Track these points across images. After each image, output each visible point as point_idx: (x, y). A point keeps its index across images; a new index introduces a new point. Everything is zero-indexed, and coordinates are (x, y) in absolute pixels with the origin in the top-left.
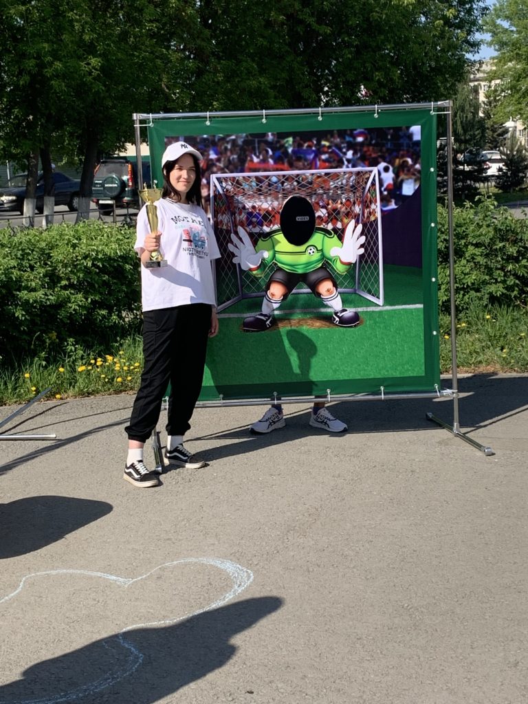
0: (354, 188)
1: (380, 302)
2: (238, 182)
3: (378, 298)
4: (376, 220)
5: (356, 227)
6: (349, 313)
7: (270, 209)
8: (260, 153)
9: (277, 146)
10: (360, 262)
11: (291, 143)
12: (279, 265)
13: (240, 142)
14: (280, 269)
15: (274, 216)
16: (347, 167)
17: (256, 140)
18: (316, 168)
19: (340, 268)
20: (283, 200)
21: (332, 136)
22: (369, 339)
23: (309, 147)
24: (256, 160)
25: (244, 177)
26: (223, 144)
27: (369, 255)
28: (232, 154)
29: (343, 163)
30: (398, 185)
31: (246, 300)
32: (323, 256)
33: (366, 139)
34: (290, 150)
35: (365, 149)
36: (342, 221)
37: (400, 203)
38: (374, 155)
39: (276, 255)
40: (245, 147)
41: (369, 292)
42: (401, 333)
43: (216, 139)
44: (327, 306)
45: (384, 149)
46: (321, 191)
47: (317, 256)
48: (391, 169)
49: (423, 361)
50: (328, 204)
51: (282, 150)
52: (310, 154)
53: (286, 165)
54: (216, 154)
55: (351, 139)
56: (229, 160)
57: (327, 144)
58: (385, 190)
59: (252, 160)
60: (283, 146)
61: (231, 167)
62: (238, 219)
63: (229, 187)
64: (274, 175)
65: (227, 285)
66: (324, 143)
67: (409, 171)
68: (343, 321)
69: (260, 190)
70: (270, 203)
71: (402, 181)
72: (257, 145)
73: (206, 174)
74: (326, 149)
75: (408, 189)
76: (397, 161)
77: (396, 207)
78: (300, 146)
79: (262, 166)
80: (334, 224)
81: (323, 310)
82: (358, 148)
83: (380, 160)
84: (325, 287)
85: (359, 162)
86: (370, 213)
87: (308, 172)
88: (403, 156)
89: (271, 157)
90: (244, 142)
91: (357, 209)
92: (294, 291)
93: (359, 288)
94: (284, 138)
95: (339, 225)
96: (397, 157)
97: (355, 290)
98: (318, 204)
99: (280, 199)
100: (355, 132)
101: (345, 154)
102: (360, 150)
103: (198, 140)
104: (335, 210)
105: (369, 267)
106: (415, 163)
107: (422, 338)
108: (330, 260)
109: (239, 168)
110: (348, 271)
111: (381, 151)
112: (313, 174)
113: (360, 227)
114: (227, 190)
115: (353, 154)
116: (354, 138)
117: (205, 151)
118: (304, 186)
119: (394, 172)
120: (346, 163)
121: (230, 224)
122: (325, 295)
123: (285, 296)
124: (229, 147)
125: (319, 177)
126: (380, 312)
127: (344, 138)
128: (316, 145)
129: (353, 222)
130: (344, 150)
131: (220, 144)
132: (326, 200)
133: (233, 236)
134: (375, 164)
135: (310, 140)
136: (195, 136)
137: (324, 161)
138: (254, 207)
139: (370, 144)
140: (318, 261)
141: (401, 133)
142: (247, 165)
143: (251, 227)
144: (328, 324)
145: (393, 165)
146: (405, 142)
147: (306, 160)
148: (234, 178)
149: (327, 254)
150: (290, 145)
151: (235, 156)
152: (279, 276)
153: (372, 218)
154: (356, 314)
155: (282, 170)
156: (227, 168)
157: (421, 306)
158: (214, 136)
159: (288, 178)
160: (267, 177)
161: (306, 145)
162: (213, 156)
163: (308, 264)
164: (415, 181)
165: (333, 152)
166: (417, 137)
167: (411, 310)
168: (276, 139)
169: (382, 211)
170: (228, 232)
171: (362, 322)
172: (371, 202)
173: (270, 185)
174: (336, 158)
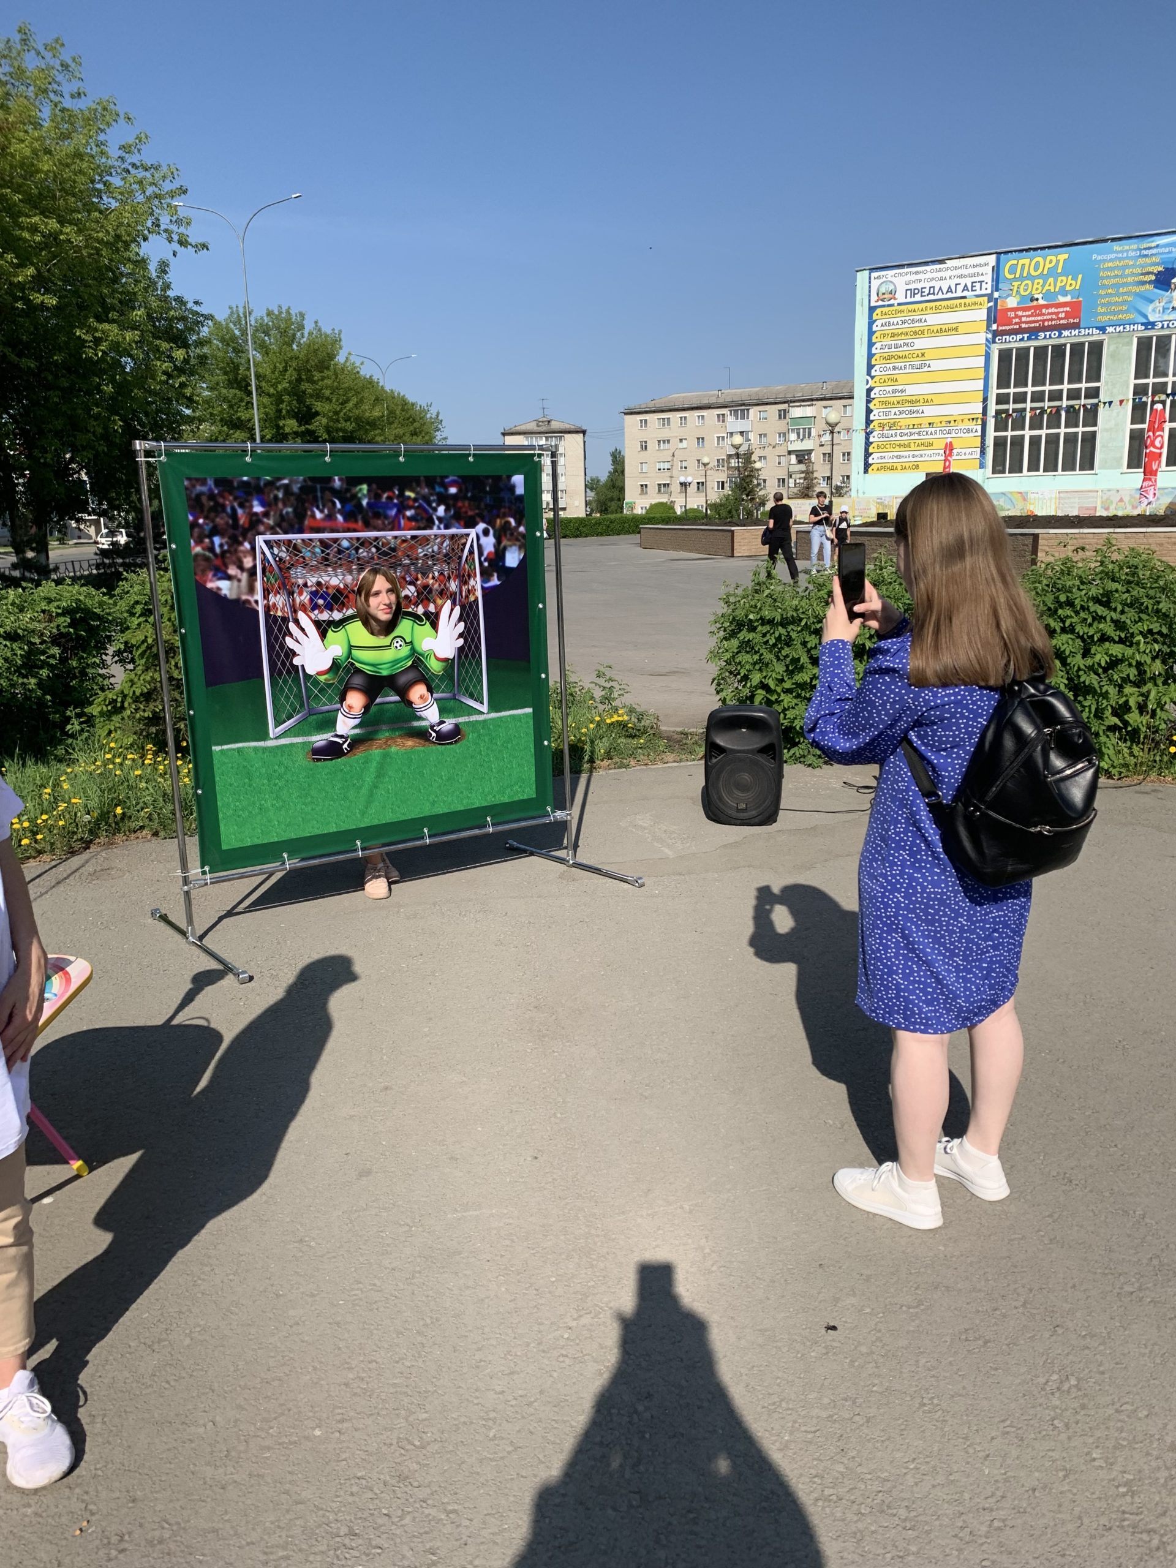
0: (448, 558)
1: (484, 708)
2: (295, 547)
3: (482, 703)
4: (476, 599)
5: (452, 610)
6: (447, 727)
7: (342, 586)
8: (324, 506)
9: (347, 496)
10: (459, 656)
11: (365, 492)
12: (357, 665)
13: (295, 488)
14: (358, 671)
15: (347, 597)
16: (439, 528)
17: (318, 486)
18: (399, 529)
19: (435, 666)
20: (359, 574)
21: (418, 484)
22: (472, 757)
23: (390, 498)
24: (319, 515)
25: (303, 540)
26: (271, 491)
27: (470, 648)
28: (285, 505)
29: (433, 523)
30: (499, 555)
31: (315, 717)
32: (413, 651)
33: (460, 490)
34: (365, 502)
35: (460, 504)
36: (434, 602)
37: (504, 578)
38: (470, 513)
39: (353, 651)
40: (304, 497)
41: (472, 696)
42: (509, 746)
43: (262, 483)
44: (420, 718)
45: (482, 505)
46: (407, 561)
47: (405, 651)
48: (491, 532)
49: (534, 779)
50: (417, 579)
51: (354, 502)
52: (391, 509)
53: (360, 523)
54: (263, 504)
55: (442, 490)
56: (281, 515)
57: (412, 495)
58: (486, 560)
59: (313, 516)
60: (354, 496)
61: (285, 524)
62: (298, 601)
63: (283, 555)
64: (345, 538)
65: (287, 697)
66: (408, 493)
67: (512, 534)
68: (442, 737)
69: (327, 560)
70: (341, 577)
71: (505, 549)
72: (319, 494)
73: (249, 535)
74: (411, 503)
75: (512, 559)
76: (498, 521)
77: (498, 583)
78: (378, 496)
79: (327, 524)
80: (426, 607)
81: (416, 724)
82: (451, 502)
83: (478, 519)
84: (418, 692)
85: (454, 522)
86: (469, 591)
87: (389, 534)
88: (505, 515)
89: (340, 511)
90: (301, 489)
91: (453, 586)
92: (378, 700)
93: (459, 692)
94: (356, 485)
95: (432, 608)
96: (498, 516)
97: (455, 695)
98: (404, 579)
99: (355, 572)
100: (447, 480)
101: (435, 510)
102: (454, 506)
103: (235, 484)
104: (426, 587)
105: (470, 664)
106: (519, 524)
107: (533, 750)
108: (422, 655)
109: (297, 526)
110: (445, 669)
111: (478, 508)
112: (396, 537)
113: (457, 609)
114: (281, 559)
115: (446, 511)
116: (446, 489)
117: (247, 501)
118: (385, 554)
119: (495, 536)
120: (437, 522)
121: (287, 609)
122: (418, 703)
123: (367, 708)
124: (280, 495)
125: (404, 541)
126: (485, 721)
127: (433, 488)
128: (398, 497)
129: (449, 602)
130: (434, 505)
131: (266, 490)
132: (414, 573)
133: (292, 626)
134: (472, 524)
135: (391, 489)
136: (229, 477)
137: (410, 519)
138: (319, 584)
139: (465, 498)
140: (407, 658)
141: (501, 485)
142: (306, 522)
143: (316, 612)
144: (422, 742)
145: (493, 528)
146: (505, 495)
147: (386, 517)
148: (290, 541)
149: (418, 648)
150: (364, 496)
151: (290, 510)
152: (357, 680)
153: (472, 598)
154: (457, 726)
155: (355, 531)
156: (279, 525)
157: (530, 710)
158: (258, 479)
159: (364, 543)
160: (335, 540)
161: (385, 495)
162: (258, 509)
163: (396, 662)
164: (520, 548)
165: (420, 507)
166: (520, 490)
167: (519, 715)
168: (345, 486)
169: (483, 588)
170: (285, 620)
171: (463, 736)
172: (469, 576)
173: (340, 552)
174: (424, 515)
